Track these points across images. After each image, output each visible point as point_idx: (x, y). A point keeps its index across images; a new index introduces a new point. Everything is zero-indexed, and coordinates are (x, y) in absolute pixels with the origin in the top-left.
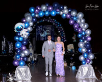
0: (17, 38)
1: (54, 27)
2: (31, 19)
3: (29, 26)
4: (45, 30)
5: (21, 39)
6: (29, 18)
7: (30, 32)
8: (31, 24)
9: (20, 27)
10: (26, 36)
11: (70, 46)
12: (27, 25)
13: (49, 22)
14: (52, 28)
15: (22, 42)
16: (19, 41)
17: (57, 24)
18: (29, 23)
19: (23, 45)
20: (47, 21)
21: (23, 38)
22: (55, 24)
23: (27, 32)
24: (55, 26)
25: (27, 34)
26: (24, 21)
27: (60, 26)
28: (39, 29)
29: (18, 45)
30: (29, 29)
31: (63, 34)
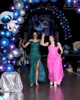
0: (3, 33)
1: (53, 17)
2: (22, 6)
3: (19, 15)
4: (42, 21)
5: (8, 34)
6: (19, 5)
7: (20, 25)
8: (23, 13)
9: (7, 17)
10: (15, 30)
11: (77, 45)
12: (16, 14)
13: (48, 10)
14: (51, 18)
15: (9, 38)
16: (5, 37)
17: (59, 13)
18: (19, 11)
19: (11, 42)
20: (44, 9)
21: (12, 33)
22: (56, 12)
23: (16, 24)
24: (56, 16)
25: (17, 27)
26: (13, 8)
27: (62, 16)
28: (33, 20)
29: (4, 42)
30: (20, 20)
31: (66, 27)
